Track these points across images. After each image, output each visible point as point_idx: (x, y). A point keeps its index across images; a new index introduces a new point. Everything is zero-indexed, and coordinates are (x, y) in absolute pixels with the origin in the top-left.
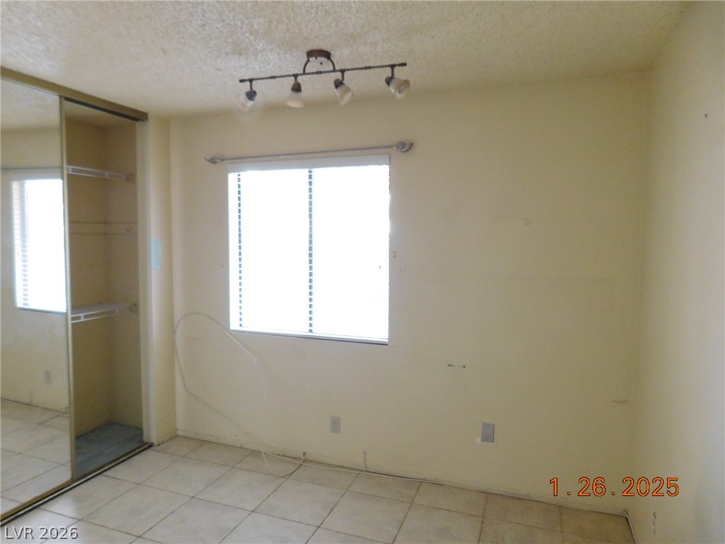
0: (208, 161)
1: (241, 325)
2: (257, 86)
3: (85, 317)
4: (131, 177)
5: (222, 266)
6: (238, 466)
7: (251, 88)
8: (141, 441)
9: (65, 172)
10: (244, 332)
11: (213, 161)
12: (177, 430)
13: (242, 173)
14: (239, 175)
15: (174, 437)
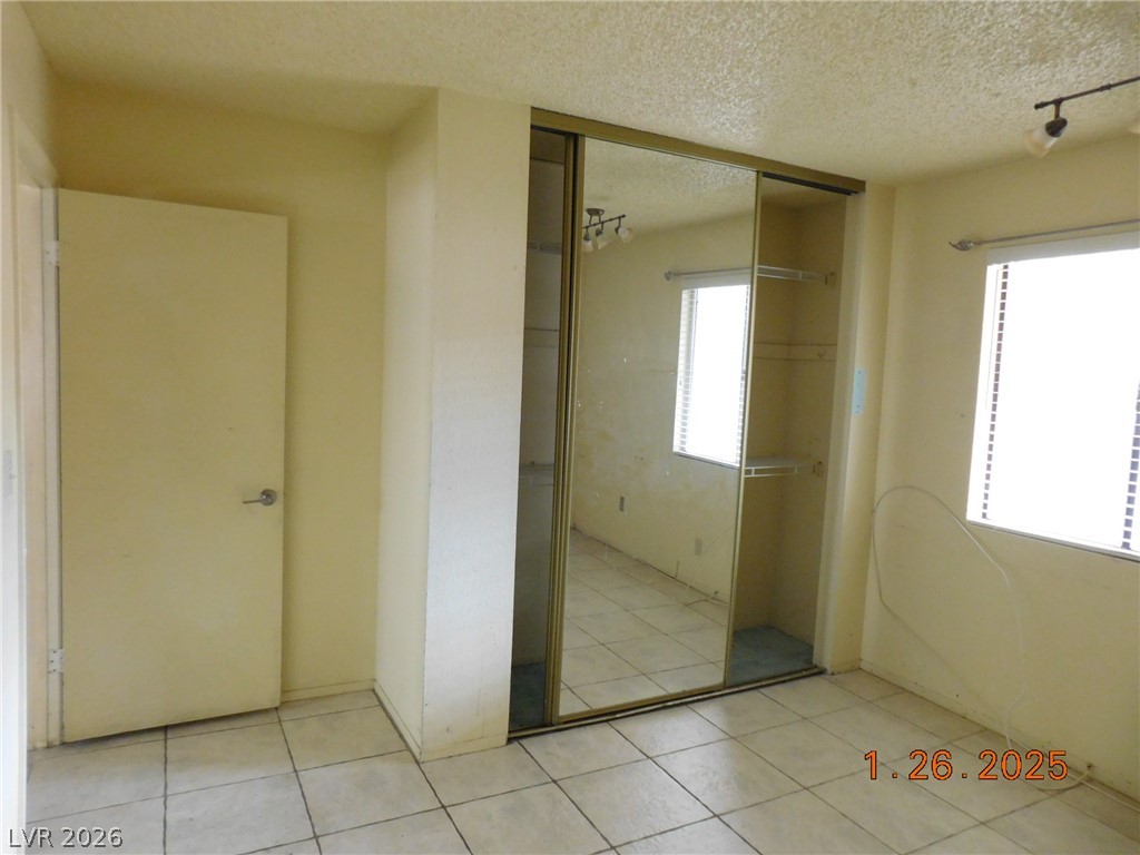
0: (954, 246)
1: (984, 516)
2: (1067, 110)
3: (757, 472)
4: (832, 278)
5: (962, 416)
6: (958, 743)
7: (1057, 115)
8: (809, 660)
9: (756, 274)
10: (991, 528)
11: (962, 246)
12: (861, 660)
13: (1012, 265)
14: (1006, 267)
15: (855, 669)
